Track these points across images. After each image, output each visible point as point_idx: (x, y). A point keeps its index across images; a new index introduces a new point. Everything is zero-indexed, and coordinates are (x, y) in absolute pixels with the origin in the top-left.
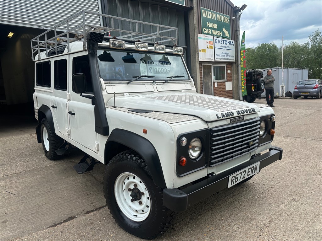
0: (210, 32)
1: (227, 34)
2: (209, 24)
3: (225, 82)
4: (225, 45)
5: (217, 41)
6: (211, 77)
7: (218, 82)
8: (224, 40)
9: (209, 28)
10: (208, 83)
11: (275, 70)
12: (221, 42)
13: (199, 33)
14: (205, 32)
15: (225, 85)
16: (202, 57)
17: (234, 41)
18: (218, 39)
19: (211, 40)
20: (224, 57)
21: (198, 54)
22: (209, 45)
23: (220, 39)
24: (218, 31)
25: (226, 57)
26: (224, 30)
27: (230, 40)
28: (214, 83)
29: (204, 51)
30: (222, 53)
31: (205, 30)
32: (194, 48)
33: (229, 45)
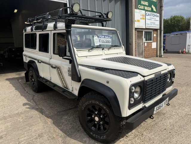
0: (143, 8)
1: (155, 10)
2: (142, 2)
3: (152, 42)
4: (153, 17)
5: (148, 14)
6: (143, 39)
7: (147, 43)
8: (152, 14)
9: (142, 5)
10: (140, 43)
11: (185, 34)
12: (150, 15)
13: (136, 9)
14: (139, 8)
15: (152, 45)
16: (137, 25)
17: (159, 15)
18: (148, 13)
19: (144, 13)
20: (151, 26)
21: (134, 23)
22: (142, 17)
23: (150, 13)
24: (149, 7)
25: (153, 26)
26: (153, 6)
27: (157, 14)
28: (144, 43)
29: (138, 21)
30: (151, 23)
31: (140, 7)
32: (132, 19)
33: (156, 17)
